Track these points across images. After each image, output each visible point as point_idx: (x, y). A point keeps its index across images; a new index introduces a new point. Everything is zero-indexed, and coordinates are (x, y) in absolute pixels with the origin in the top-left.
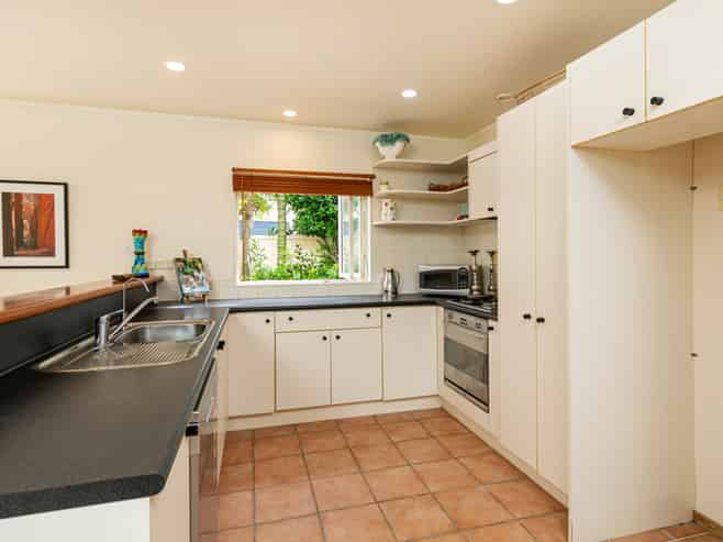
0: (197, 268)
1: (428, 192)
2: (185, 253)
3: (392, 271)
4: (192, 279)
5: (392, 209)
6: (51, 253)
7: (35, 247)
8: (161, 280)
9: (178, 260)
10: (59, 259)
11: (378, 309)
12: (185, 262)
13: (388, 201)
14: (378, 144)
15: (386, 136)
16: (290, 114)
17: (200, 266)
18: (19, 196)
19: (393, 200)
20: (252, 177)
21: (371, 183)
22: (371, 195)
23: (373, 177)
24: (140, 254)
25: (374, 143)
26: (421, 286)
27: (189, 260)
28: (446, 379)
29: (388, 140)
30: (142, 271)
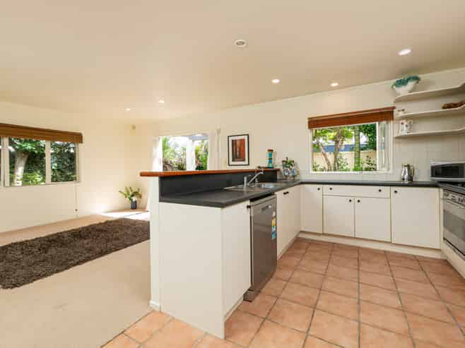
0: (292, 165)
1: (442, 110)
2: (287, 158)
3: (408, 166)
4: (289, 170)
5: (407, 126)
6: (244, 160)
7: (239, 158)
8: (279, 170)
9: (283, 161)
10: (246, 162)
11: (389, 187)
12: (286, 162)
13: (404, 121)
14: (394, 87)
15: (401, 81)
16: (334, 85)
17: (293, 164)
18: (236, 140)
19: (407, 120)
20: (317, 121)
21: (393, 112)
22: (393, 119)
23: (394, 108)
24: (270, 159)
25: (392, 87)
26: (432, 176)
27: (288, 161)
28: (444, 239)
29: (402, 83)
30: (271, 166)
